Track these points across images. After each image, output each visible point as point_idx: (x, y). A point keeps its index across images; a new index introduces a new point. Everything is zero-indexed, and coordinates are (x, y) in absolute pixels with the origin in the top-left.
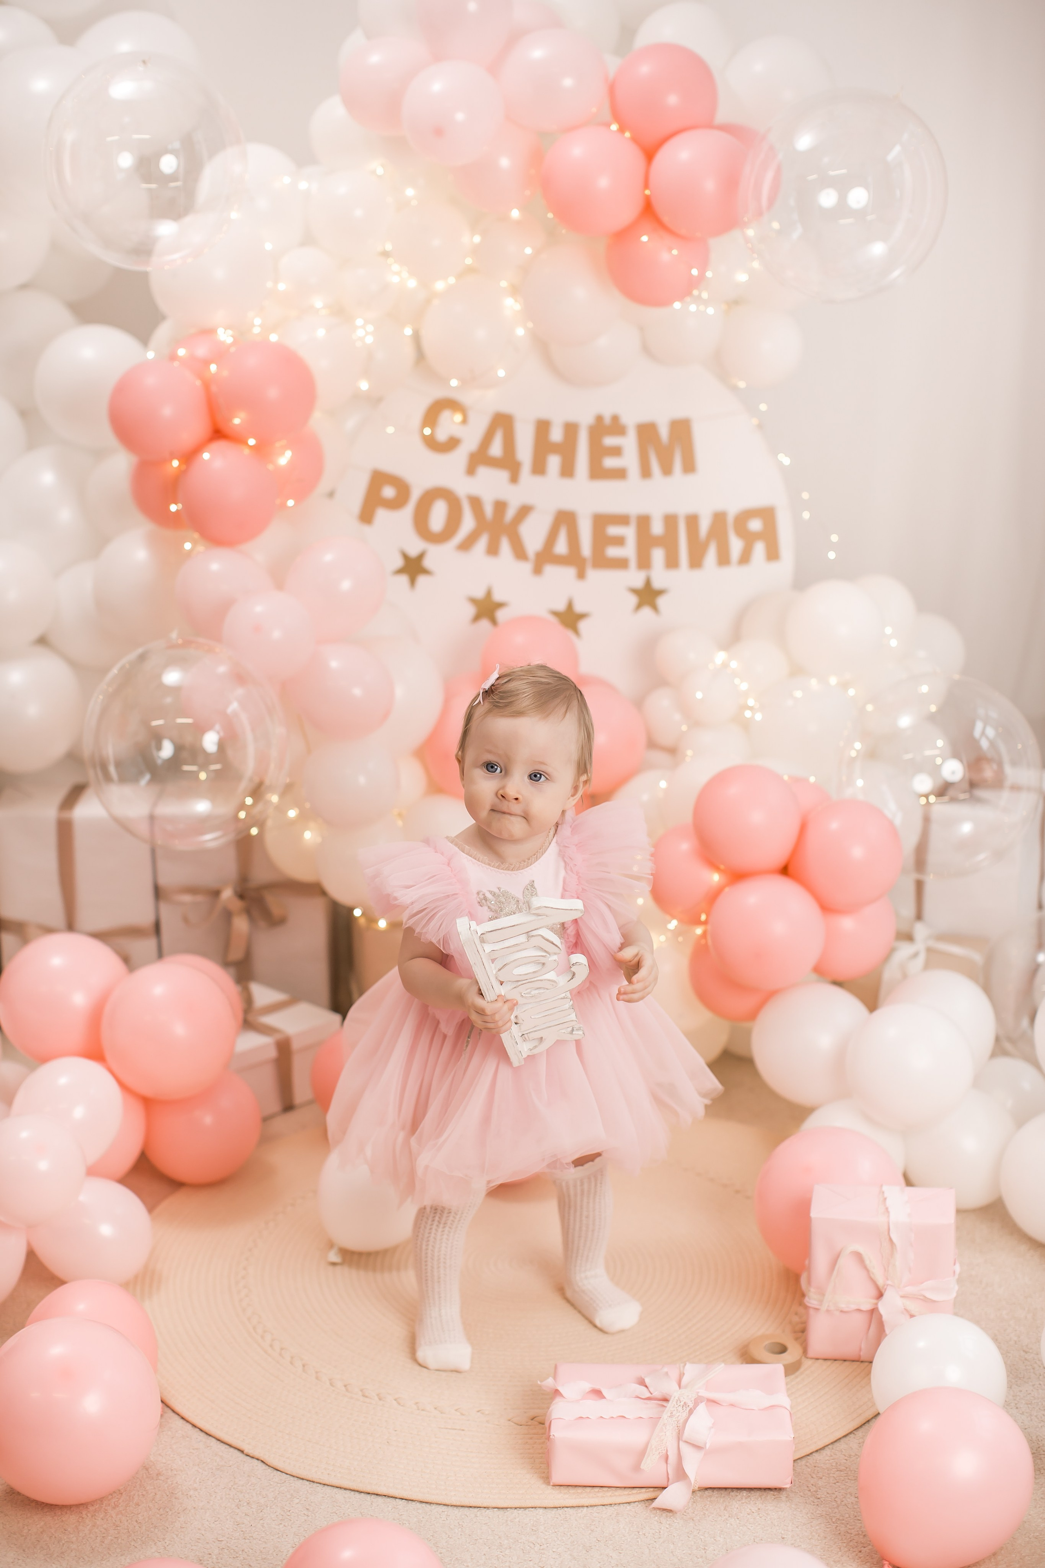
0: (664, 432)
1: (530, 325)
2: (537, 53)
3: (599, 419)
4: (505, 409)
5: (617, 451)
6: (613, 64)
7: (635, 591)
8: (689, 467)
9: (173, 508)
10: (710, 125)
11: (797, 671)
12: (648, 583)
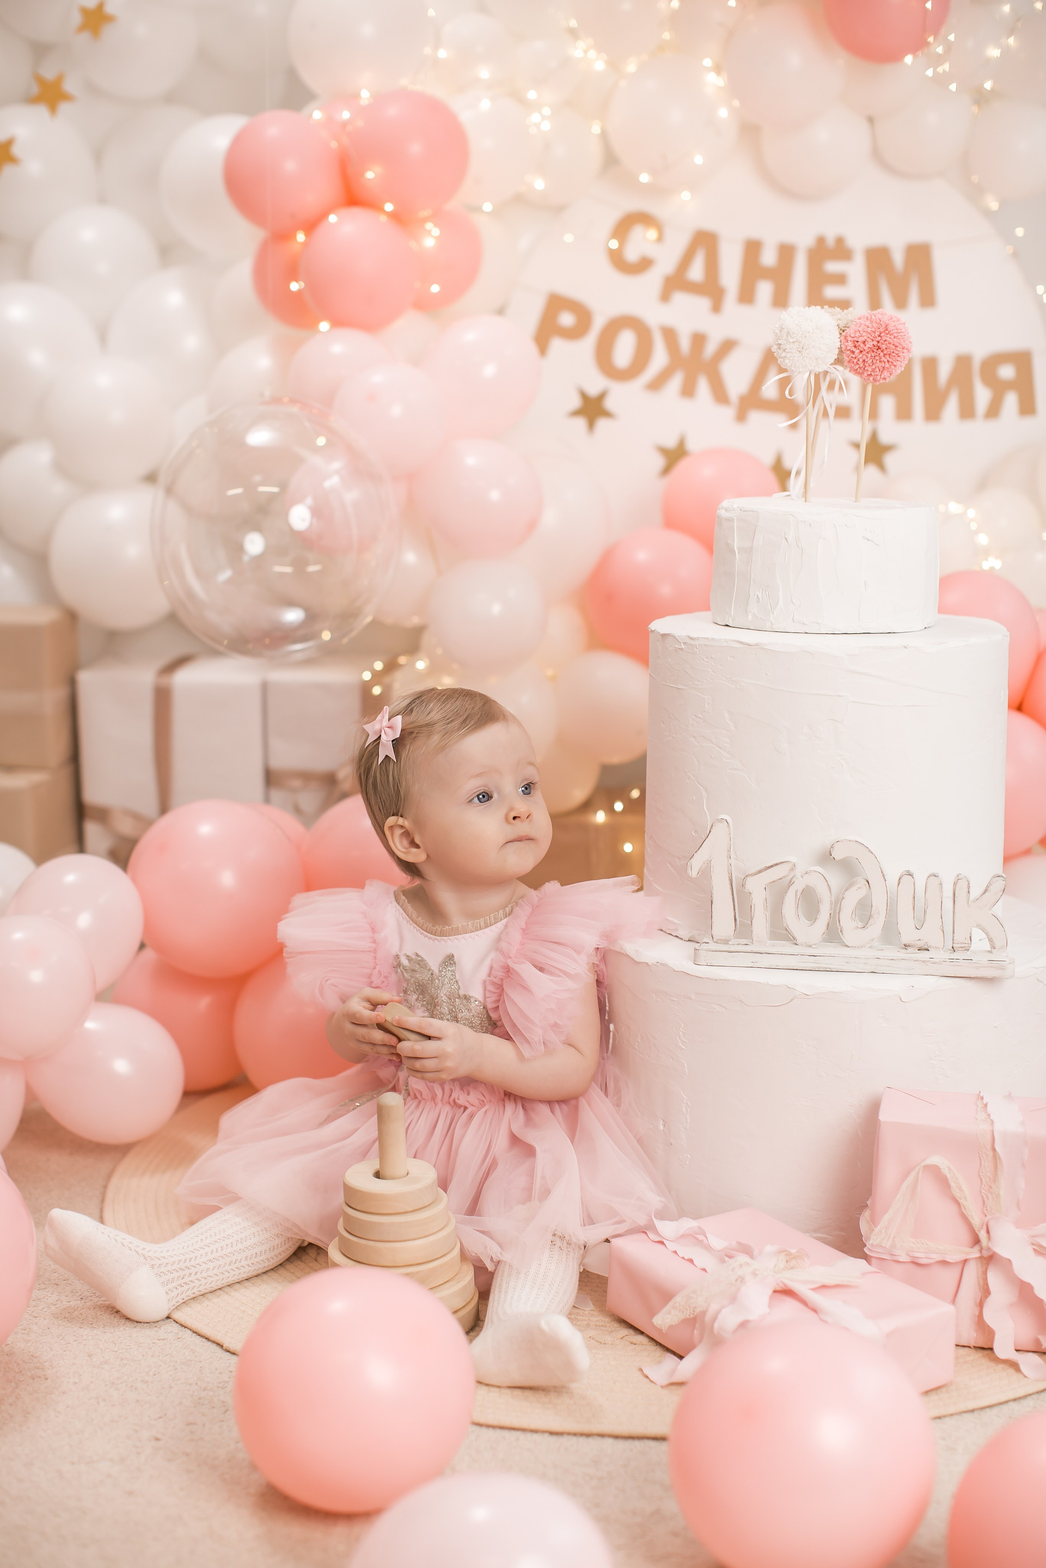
0: (898, 258)
1: (736, 103)
3: (821, 240)
4: (709, 225)
5: (840, 279)
7: (859, 446)
8: (928, 300)
9: (294, 286)
12: (874, 436)
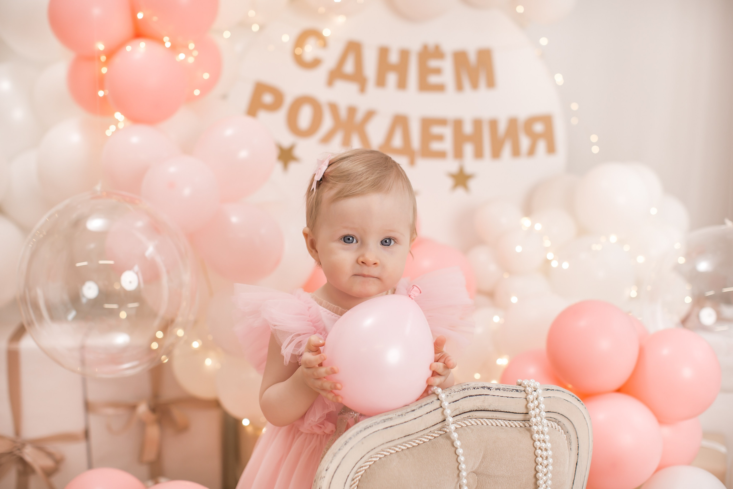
0: (472, 57)
3: (425, 48)
4: (356, 36)
5: (438, 71)
7: (451, 176)
8: (491, 83)
9: (101, 93)
11: (583, 231)
12: (461, 169)
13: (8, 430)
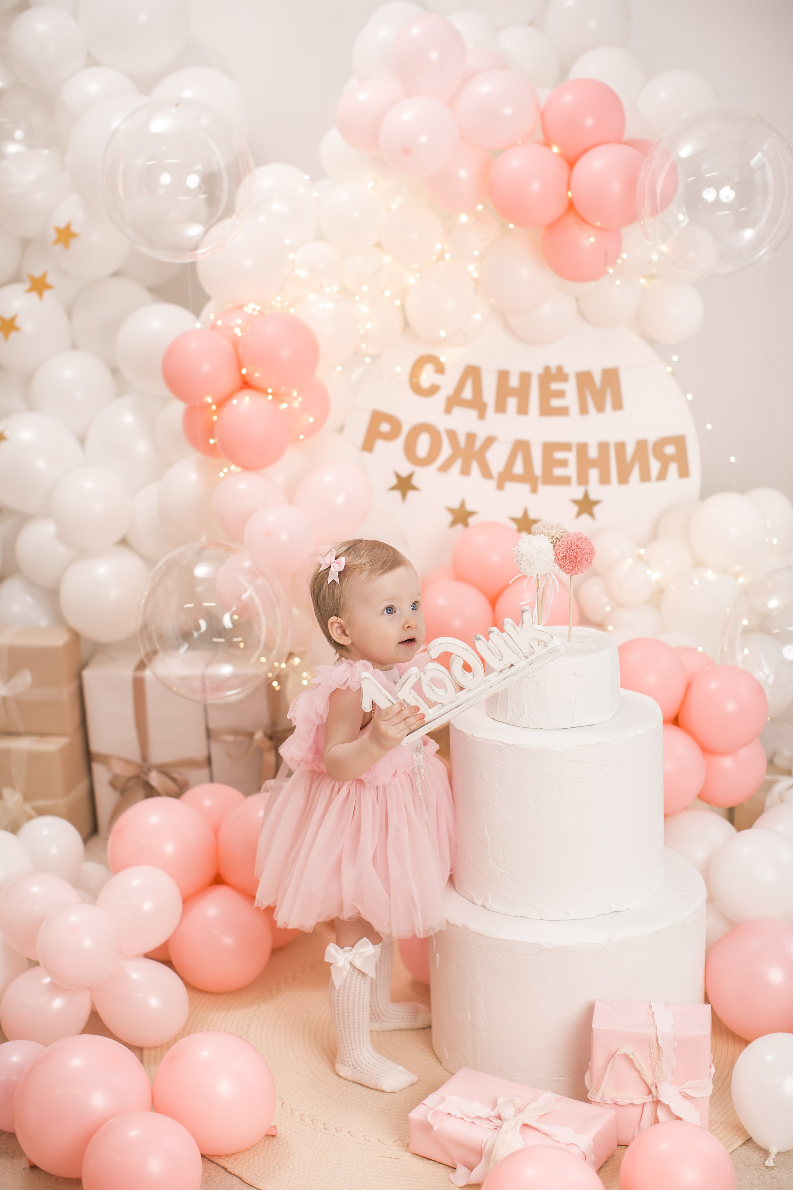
0: (598, 379)
2: (485, 89)
3: (547, 369)
4: (474, 362)
5: (561, 394)
6: (544, 95)
7: (575, 502)
8: (618, 405)
10: (619, 141)
11: (699, 564)
12: (586, 495)
13: (135, 755)
